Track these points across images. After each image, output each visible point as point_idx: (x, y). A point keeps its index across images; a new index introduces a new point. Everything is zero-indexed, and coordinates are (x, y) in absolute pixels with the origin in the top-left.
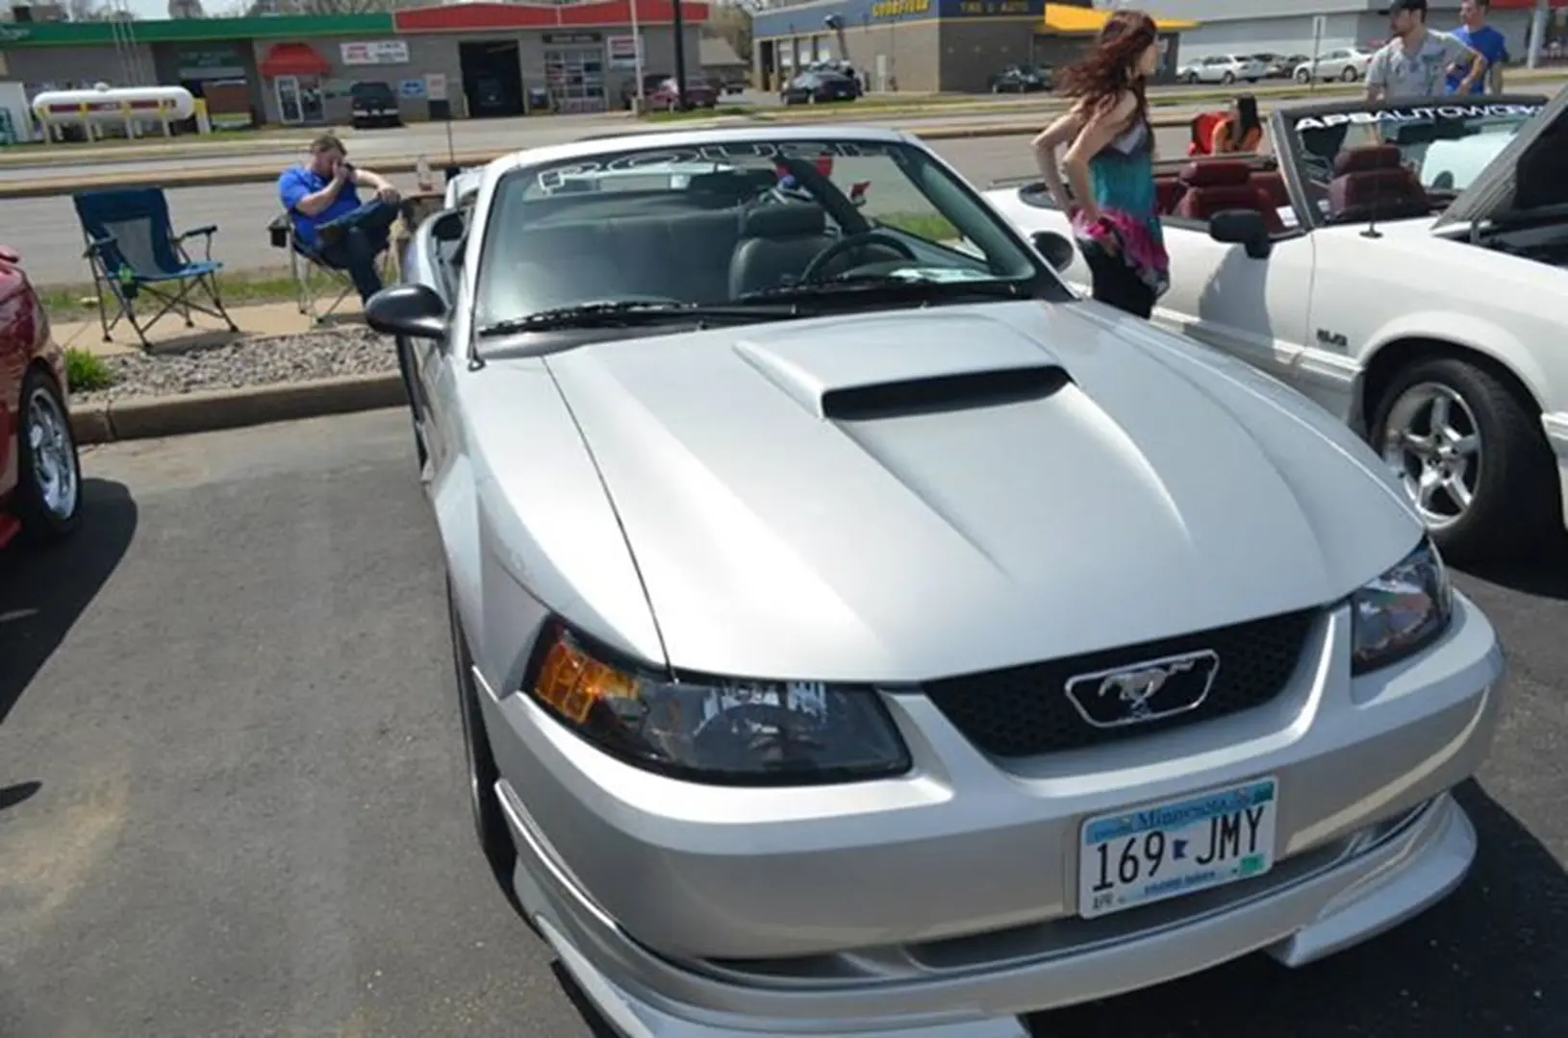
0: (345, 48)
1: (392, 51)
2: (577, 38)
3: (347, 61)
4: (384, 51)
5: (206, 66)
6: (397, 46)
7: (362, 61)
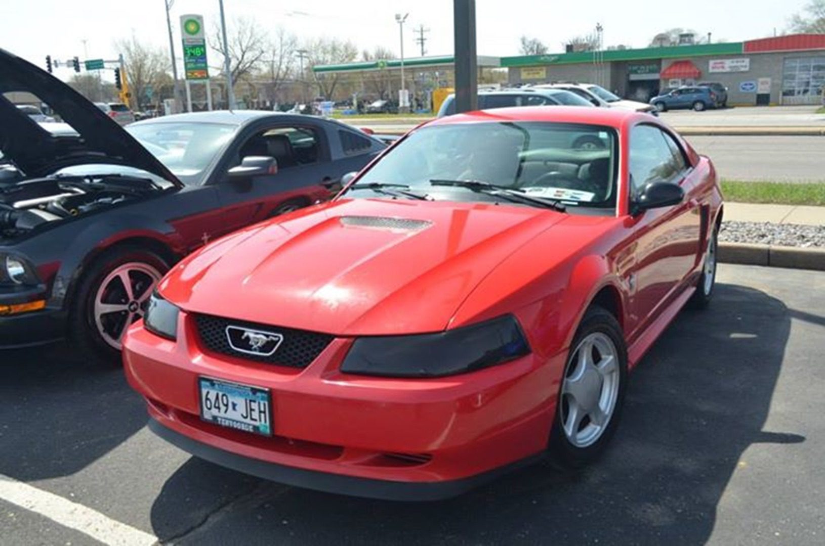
0: (711, 63)
1: (739, 64)
3: (711, 70)
4: (735, 64)
5: (641, 73)
6: (743, 62)
7: (721, 70)
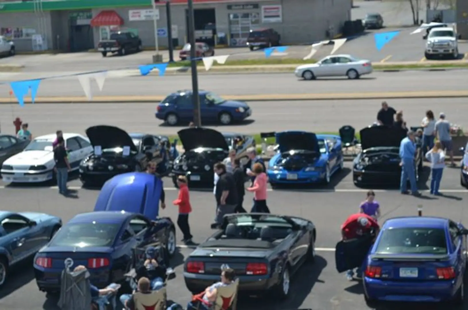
0: (131, 12)
1: (151, 14)
2: (245, 7)
3: (131, 19)
4: (148, 14)
6: (154, 12)
7: (138, 19)
